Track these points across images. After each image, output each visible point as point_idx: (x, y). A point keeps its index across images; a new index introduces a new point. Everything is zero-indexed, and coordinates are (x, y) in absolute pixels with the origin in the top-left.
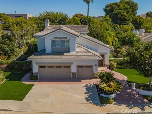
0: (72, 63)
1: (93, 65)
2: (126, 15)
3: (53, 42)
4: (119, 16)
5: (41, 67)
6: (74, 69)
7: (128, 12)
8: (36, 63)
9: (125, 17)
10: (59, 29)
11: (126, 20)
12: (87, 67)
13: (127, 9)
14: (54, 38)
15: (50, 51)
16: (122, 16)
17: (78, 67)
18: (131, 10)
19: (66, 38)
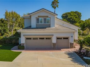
0: (53, 35)
1: (69, 37)
2: (75, 19)
3: (38, 20)
4: (71, 19)
5: (27, 39)
6: (54, 40)
7: (76, 18)
8: (24, 35)
9: (75, 20)
10: (43, 9)
11: (75, 22)
12: (64, 38)
13: (75, 16)
14: (38, 16)
15: (35, 27)
16: (73, 19)
17: (58, 38)
18: (77, 16)
19: (48, 17)
